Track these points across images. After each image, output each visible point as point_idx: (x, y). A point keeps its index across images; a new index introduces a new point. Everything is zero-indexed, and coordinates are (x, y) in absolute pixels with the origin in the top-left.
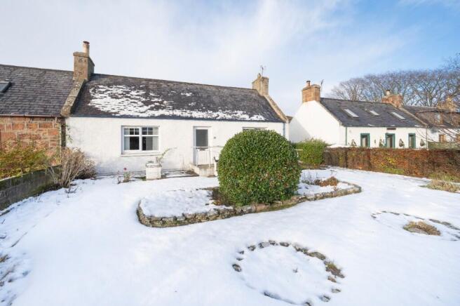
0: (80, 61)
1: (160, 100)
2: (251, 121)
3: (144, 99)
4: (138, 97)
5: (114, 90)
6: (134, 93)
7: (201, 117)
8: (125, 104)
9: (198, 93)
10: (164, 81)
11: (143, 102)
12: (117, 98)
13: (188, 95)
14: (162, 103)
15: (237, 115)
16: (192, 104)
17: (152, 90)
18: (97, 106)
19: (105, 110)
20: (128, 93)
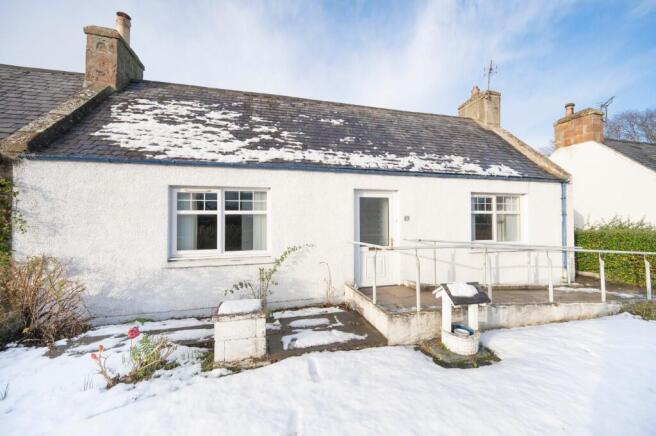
0: (100, 45)
1: (274, 130)
2: (491, 177)
3: (236, 127)
4: (224, 123)
5: (170, 108)
6: (216, 115)
7: (373, 166)
8: (187, 134)
9: (357, 120)
10: (285, 99)
11: (231, 132)
12: (173, 122)
13: (335, 122)
14: (277, 135)
15: (453, 164)
16: (348, 139)
17: (257, 112)
18: (114, 137)
19: (132, 145)
20: (201, 114)
